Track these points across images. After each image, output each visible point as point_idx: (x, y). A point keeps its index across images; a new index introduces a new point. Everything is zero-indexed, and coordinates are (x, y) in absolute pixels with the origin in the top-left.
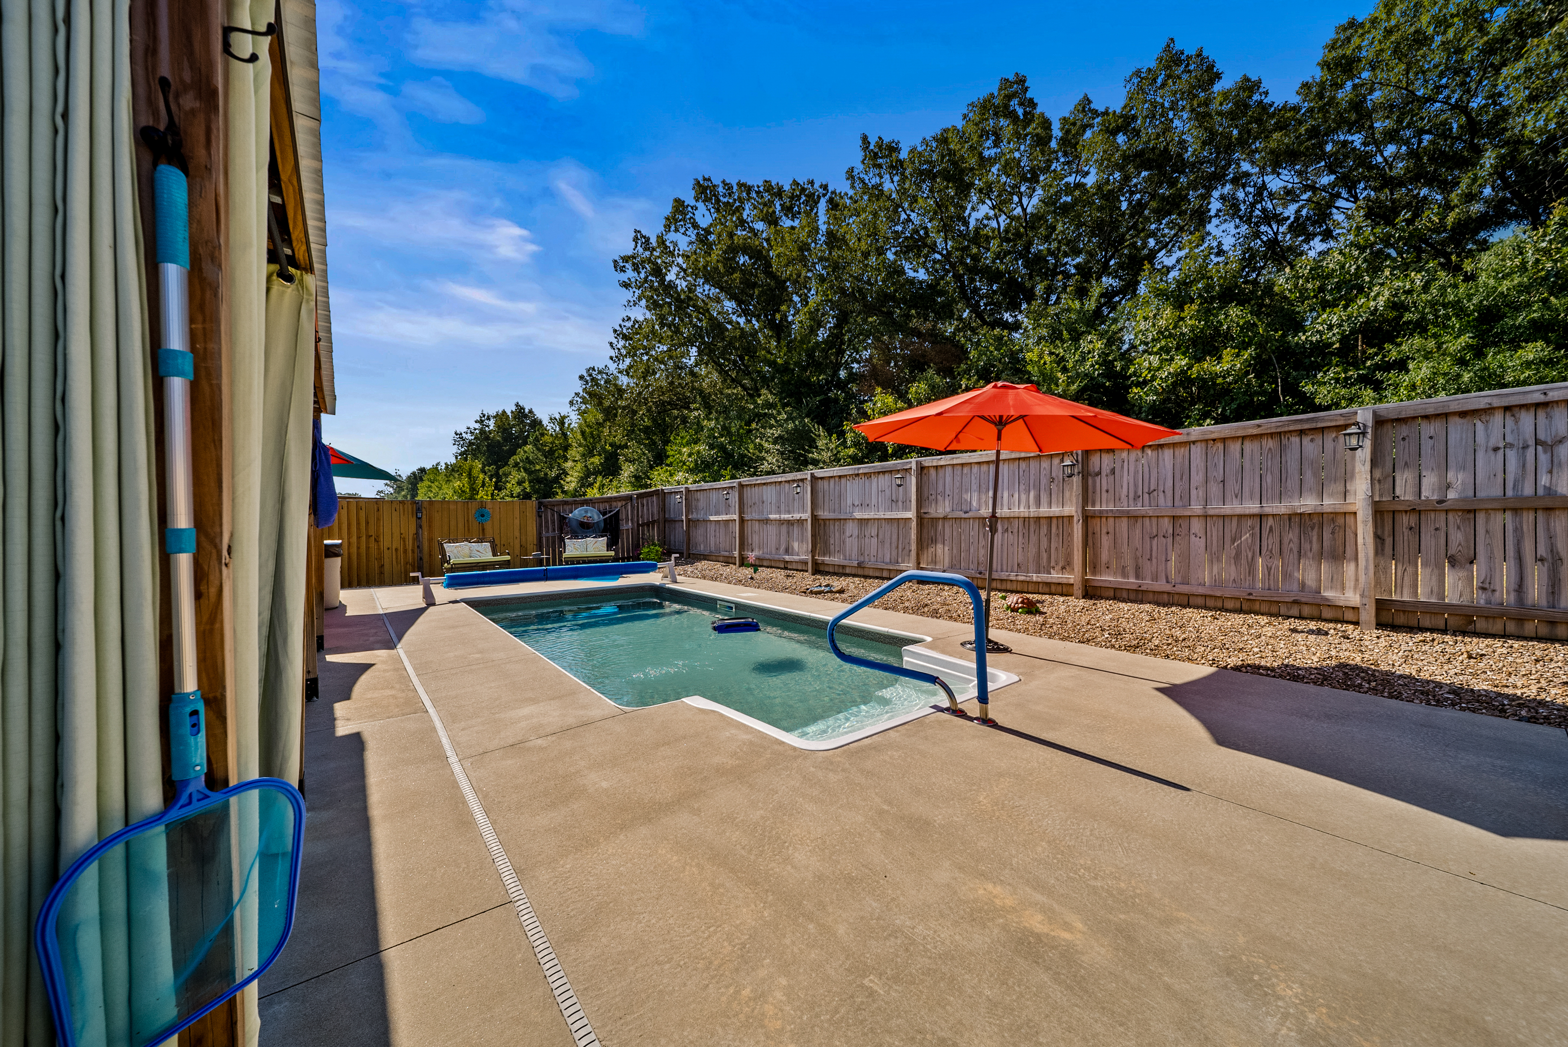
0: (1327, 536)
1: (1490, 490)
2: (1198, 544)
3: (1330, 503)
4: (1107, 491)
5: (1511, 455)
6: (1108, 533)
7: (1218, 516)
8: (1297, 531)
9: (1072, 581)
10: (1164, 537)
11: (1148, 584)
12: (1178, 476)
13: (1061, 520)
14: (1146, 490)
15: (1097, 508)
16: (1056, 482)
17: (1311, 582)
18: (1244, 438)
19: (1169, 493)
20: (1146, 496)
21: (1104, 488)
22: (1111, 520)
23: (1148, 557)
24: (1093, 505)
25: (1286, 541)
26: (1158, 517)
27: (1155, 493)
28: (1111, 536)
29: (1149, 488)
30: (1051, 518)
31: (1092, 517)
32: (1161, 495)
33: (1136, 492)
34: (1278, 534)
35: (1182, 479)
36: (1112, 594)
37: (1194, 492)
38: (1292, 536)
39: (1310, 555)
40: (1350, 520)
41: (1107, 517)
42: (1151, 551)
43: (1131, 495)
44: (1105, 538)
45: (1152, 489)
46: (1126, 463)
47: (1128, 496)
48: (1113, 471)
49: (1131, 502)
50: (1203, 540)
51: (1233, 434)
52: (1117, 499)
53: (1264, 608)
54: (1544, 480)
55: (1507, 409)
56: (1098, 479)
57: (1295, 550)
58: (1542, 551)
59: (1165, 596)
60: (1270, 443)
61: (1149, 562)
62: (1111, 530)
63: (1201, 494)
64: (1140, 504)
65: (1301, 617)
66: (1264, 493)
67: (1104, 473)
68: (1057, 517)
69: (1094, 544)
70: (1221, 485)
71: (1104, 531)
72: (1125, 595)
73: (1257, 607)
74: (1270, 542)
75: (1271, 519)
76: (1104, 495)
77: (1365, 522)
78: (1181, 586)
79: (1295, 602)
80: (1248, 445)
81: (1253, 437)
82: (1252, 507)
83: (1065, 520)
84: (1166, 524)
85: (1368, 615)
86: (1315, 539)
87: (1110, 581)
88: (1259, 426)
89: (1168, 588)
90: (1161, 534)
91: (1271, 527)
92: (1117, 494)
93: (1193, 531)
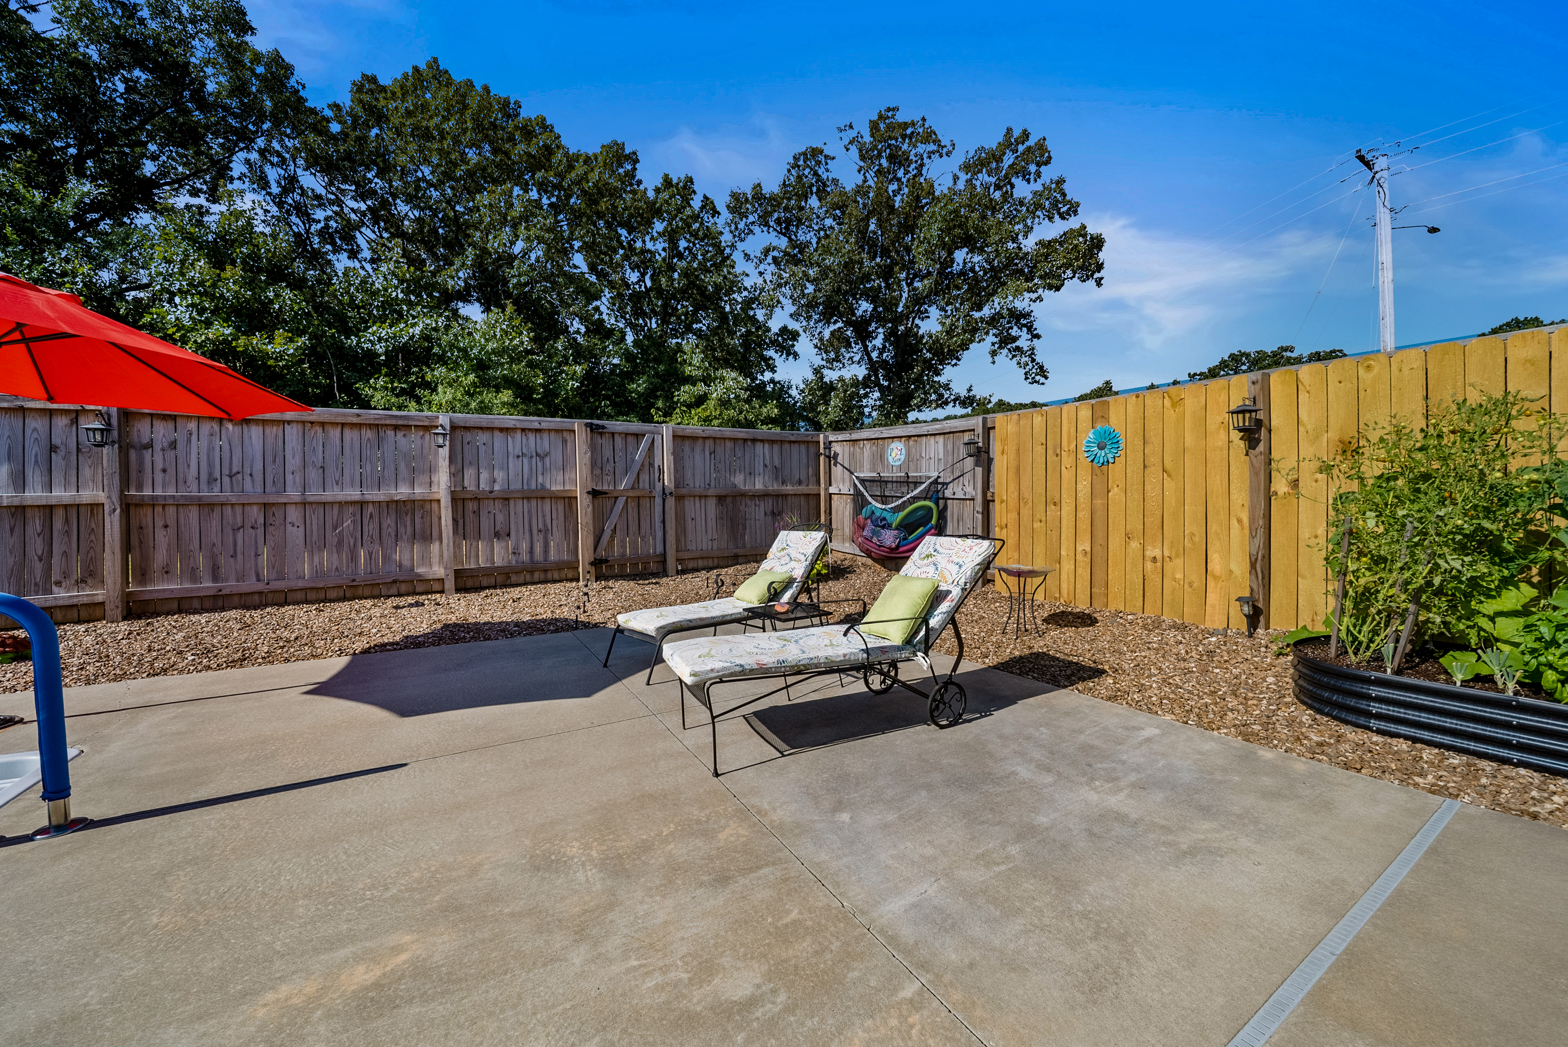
0: (418, 520)
1: (516, 486)
2: (295, 534)
3: (419, 491)
4: (164, 471)
5: (525, 460)
6: (166, 526)
7: (318, 503)
8: (394, 517)
9: (100, 599)
10: (253, 528)
11: (230, 585)
12: (269, 458)
13: (74, 512)
14: (226, 471)
15: (147, 492)
16: (62, 453)
17: (406, 563)
18: (343, 425)
19: (258, 477)
20: (226, 480)
21: (159, 465)
22: (171, 511)
23: (231, 552)
24: (140, 487)
25: (384, 526)
26: (243, 504)
27: (240, 476)
28: (172, 530)
29: (231, 470)
30: (51, 507)
31: (136, 505)
32: (248, 479)
33: (210, 474)
34: (377, 520)
35: (274, 461)
36: (175, 606)
37: (289, 477)
38: (389, 522)
39: (405, 538)
40: (435, 506)
41: (164, 506)
42: (235, 545)
43: (204, 477)
44: (160, 534)
45: (235, 470)
46: (194, 437)
47: (198, 478)
48: (173, 445)
49: (204, 486)
50: (302, 529)
51: (333, 419)
52: (180, 483)
53: (367, 592)
54: (540, 480)
55: (523, 430)
56: (147, 454)
57: (393, 534)
58: (540, 526)
59: (256, 597)
60: (369, 434)
61: (232, 560)
62: (171, 522)
63: (297, 479)
64: (217, 488)
65: (400, 595)
66: (364, 481)
67: (157, 447)
68: (66, 507)
69: (141, 542)
70: (321, 471)
71: (159, 523)
72: (196, 604)
73: (360, 592)
74: (371, 528)
75: (371, 506)
76: (159, 476)
77: (446, 507)
78: (276, 583)
79: (395, 582)
80: (347, 433)
81: (352, 425)
82: (354, 494)
83: (82, 510)
84: (255, 514)
85: (450, 584)
86: (408, 523)
87: (172, 590)
88: (358, 415)
89: (260, 587)
90: (248, 524)
91: (371, 514)
92: (181, 476)
93: (289, 520)
